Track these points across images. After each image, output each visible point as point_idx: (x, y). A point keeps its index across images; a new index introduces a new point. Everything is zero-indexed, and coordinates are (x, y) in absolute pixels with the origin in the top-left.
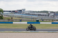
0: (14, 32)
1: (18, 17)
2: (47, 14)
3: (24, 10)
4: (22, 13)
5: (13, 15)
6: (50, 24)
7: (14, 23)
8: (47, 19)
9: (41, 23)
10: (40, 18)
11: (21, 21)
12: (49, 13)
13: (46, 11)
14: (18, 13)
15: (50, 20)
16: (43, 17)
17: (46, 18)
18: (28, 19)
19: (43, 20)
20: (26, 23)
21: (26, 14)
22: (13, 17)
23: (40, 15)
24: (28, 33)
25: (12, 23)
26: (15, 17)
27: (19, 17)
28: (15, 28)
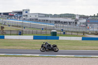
0: (7, 56)
1: (15, 26)
2: (74, 21)
3: (26, 12)
5: (5, 22)
6: (78, 41)
7: (6, 37)
8: (72, 30)
9: (61, 38)
10: (60, 29)
11: (20, 34)
12: (77, 18)
13: (71, 14)
14: (15, 17)
15: (78, 32)
16: (66, 27)
17: (71, 28)
19: (64, 33)
20: (31, 37)
21: (31, 20)
22: (5, 25)
23: (59, 22)
24: (35, 58)
25: (3, 37)
26: (9, 26)
27: (17, 26)
28: (8, 47)
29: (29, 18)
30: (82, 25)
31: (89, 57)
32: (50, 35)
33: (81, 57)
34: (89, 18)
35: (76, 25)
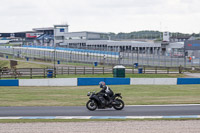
0: (24, 121)
1: (40, 60)
2: (159, 45)
3: (62, 30)
4: (56, 41)
5: (19, 52)
6: (169, 86)
7: (22, 82)
8: (156, 64)
9: (134, 81)
10: (131, 62)
11: (51, 74)
12: (166, 38)
13: (152, 32)
14: (38, 41)
15: (168, 68)
16: (143, 59)
17: (155, 60)
18: (80, 67)
19: (140, 71)
20: (73, 81)
21: (71, 45)
22: (18, 57)
23: (129, 48)
24: (83, 124)
25: (16, 83)
26: (28, 59)
27: (44, 60)
28: (28, 103)
29: (67, 41)
30: (176, 53)
31: (193, 119)
32: (111, 76)
33: (176, 120)
34: (190, 39)
35: (163, 54)
